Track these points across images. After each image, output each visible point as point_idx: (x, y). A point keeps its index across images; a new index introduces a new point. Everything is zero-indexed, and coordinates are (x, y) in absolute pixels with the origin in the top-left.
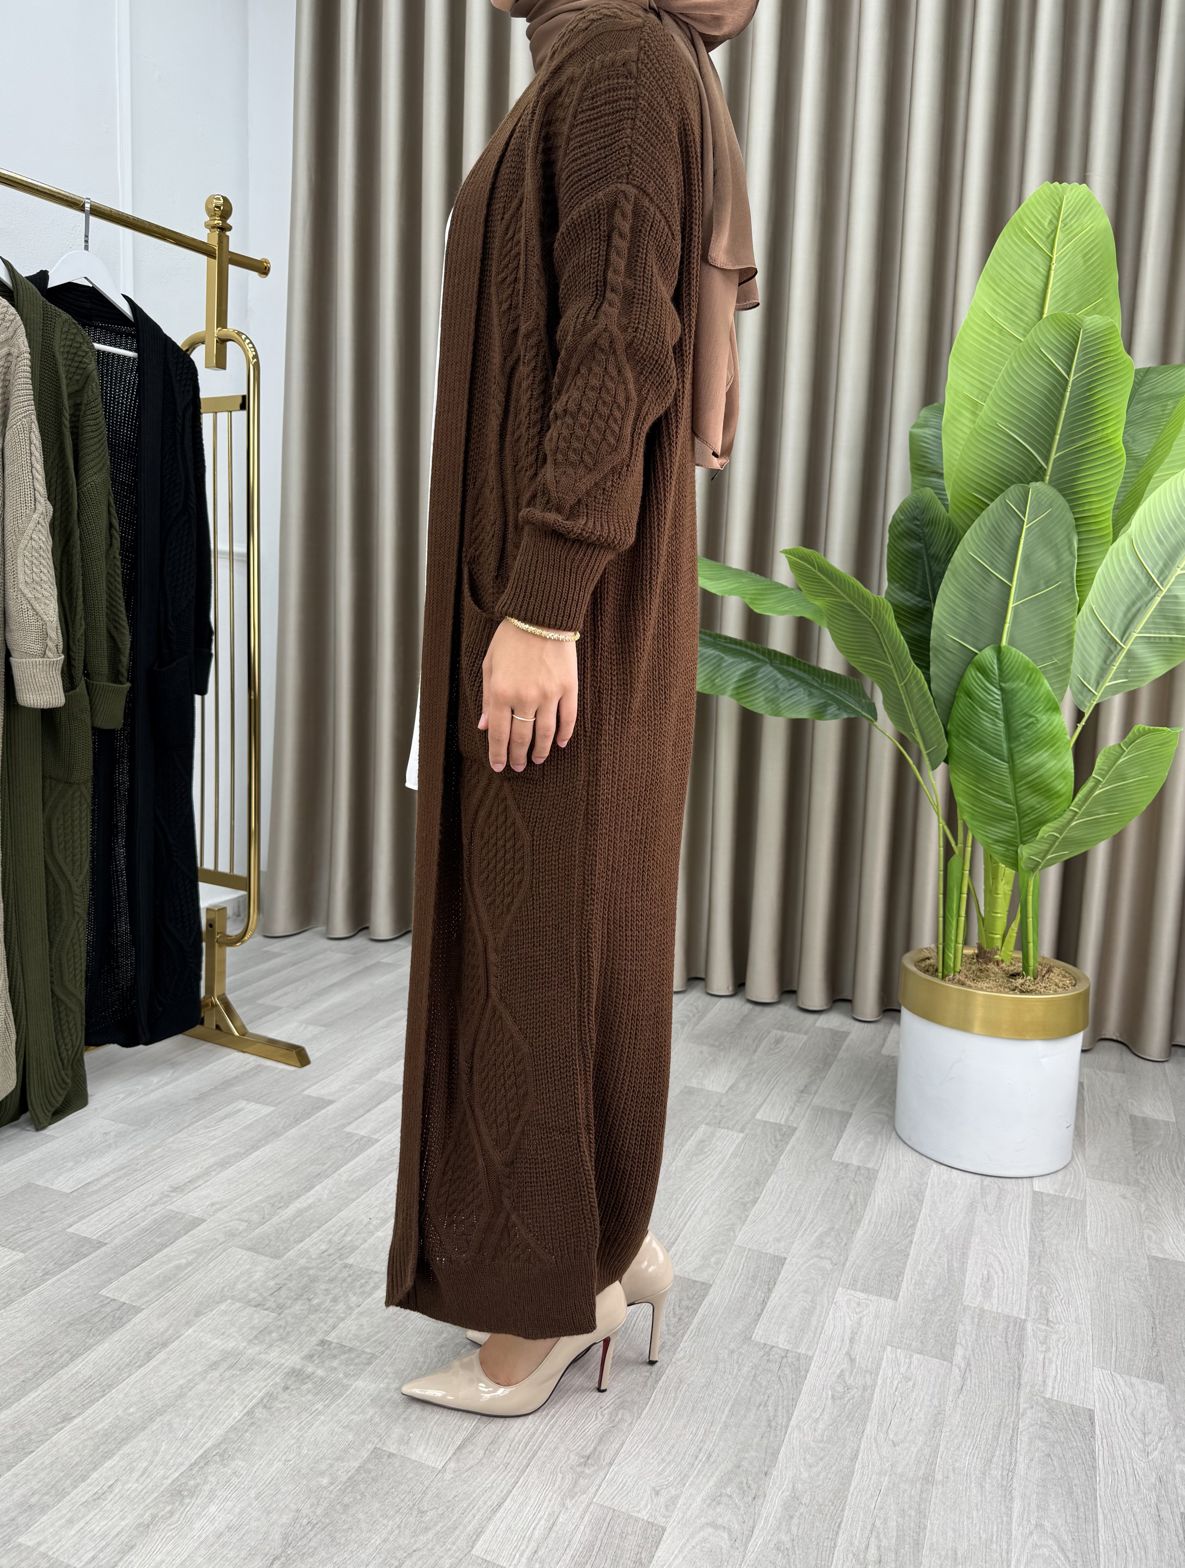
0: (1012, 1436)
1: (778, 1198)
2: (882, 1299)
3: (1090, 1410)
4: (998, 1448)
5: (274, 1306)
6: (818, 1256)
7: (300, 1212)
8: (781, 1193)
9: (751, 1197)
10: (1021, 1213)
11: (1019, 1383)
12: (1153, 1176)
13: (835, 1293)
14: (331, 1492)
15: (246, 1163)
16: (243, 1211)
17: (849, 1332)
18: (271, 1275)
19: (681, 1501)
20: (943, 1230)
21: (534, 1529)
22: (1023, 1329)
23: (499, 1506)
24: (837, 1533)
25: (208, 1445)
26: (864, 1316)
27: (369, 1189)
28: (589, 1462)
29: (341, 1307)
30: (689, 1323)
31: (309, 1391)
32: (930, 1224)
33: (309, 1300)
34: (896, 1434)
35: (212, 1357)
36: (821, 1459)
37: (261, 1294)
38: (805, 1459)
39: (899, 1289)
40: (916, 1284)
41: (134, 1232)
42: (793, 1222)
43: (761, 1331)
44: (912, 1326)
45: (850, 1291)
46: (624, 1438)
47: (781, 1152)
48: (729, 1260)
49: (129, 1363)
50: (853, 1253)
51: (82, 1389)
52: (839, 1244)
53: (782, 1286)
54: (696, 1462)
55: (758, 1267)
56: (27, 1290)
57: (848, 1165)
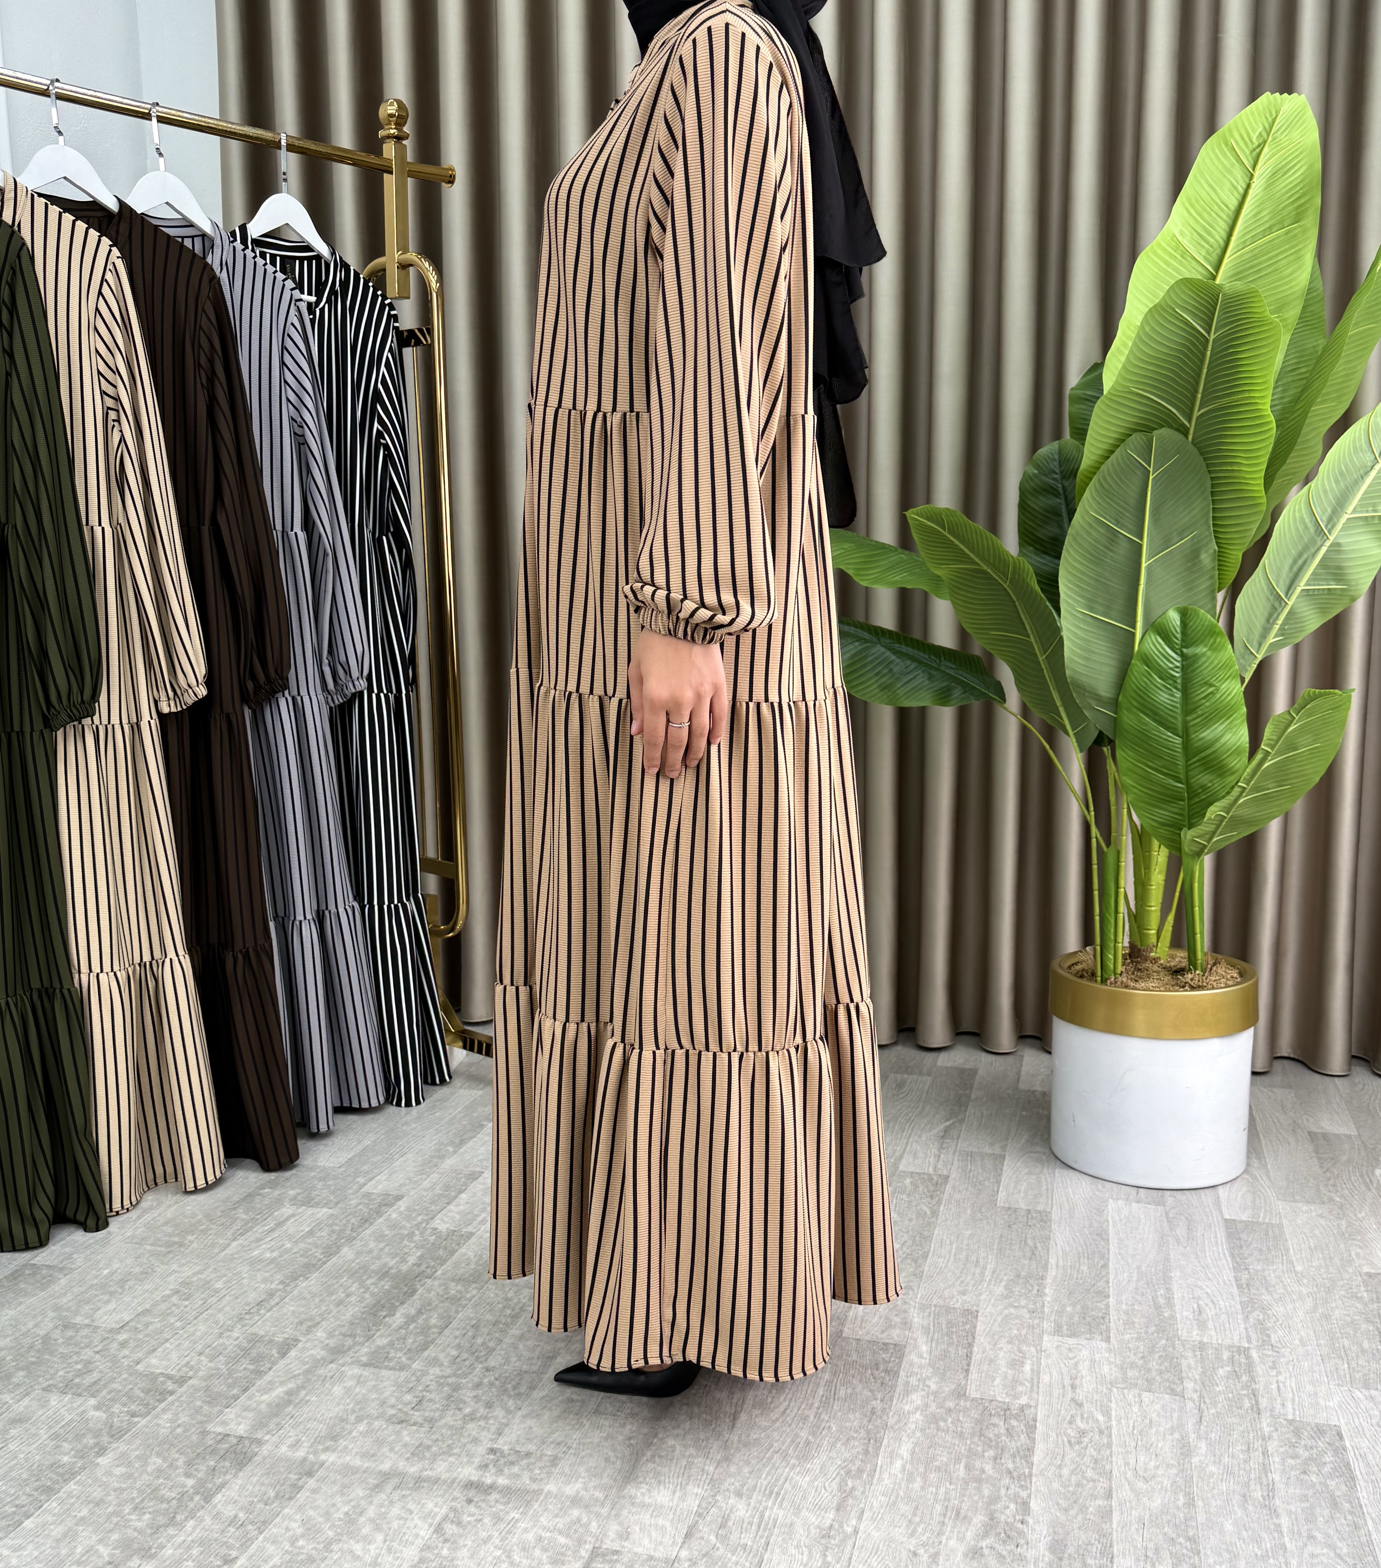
0: (1264, 1458)
1: (951, 1251)
2: (1094, 1342)
3: (1336, 1426)
4: (1253, 1471)
5: (421, 1420)
6: (1011, 1305)
7: (411, 1319)
8: (952, 1244)
10: (1217, 1243)
12: (1346, 1192)
13: (1042, 1339)
16: (343, 1325)
17: (1067, 1378)
18: (405, 1389)
20: (1139, 1268)
22: (1248, 1357)
28: (832, 1533)
31: (497, 1501)
33: (460, 1409)
34: (1146, 1470)
36: (1075, 1502)
37: (400, 1410)
38: (1058, 1504)
39: (1108, 1330)
40: (1124, 1324)
41: (220, 1361)
42: (974, 1274)
43: (973, 1386)
44: (1133, 1365)
45: (1056, 1338)
46: (862, 1505)
47: (939, 1203)
48: (917, 1319)
49: (277, 1496)
50: (1048, 1299)
51: (232, 1529)
52: (1030, 1291)
53: (982, 1340)
54: (947, 1520)
55: (950, 1323)
56: (116, 1434)
57: (1016, 1210)
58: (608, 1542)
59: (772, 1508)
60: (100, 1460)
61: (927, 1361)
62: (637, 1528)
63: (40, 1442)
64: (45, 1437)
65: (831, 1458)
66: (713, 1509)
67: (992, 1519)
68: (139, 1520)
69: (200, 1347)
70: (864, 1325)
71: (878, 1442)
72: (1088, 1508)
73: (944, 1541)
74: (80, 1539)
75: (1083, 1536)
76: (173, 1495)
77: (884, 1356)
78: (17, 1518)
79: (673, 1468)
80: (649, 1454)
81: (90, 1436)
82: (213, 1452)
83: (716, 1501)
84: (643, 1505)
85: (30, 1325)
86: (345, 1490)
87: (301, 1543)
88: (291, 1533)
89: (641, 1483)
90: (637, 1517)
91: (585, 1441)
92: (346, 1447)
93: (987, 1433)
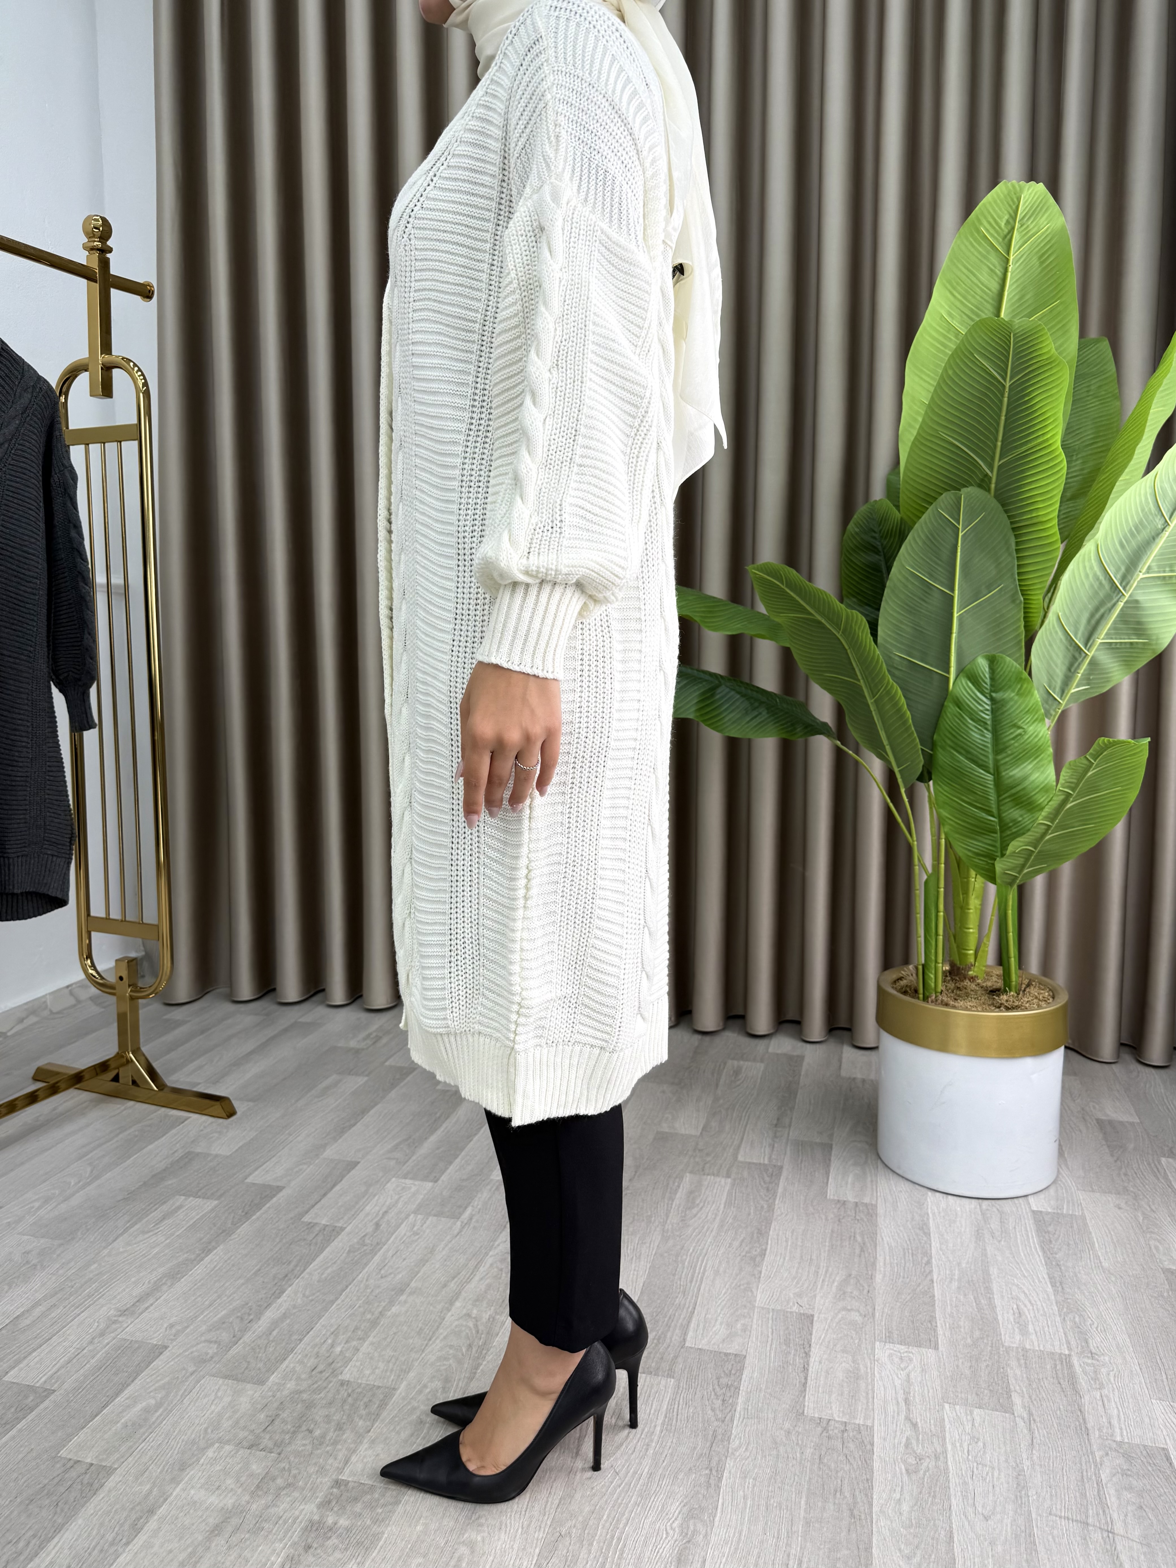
0: (1099, 1491)
1: (786, 1248)
2: (924, 1350)
3: (1163, 1449)
4: (1090, 1507)
5: (270, 1444)
6: (844, 1309)
7: (275, 1324)
8: (787, 1241)
9: (759, 1250)
10: (1028, 1236)
11: (1086, 1428)
12: (1138, 1181)
13: (873, 1349)
15: (199, 1271)
16: (210, 1331)
17: (901, 1392)
18: (259, 1406)
20: (959, 1264)
22: (1070, 1366)
27: (347, 1287)
29: (348, 1435)
30: (735, 1405)
31: (336, 1548)
33: (311, 1432)
36: (917, 1547)
39: (936, 1336)
40: (951, 1328)
42: (809, 1272)
43: (811, 1404)
44: (962, 1377)
45: (888, 1345)
46: (703, 1553)
47: (775, 1195)
48: (756, 1325)
49: (114, 1541)
50: (879, 1301)
52: (862, 1292)
53: (818, 1347)
55: (787, 1329)
57: (844, 1203)
61: (767, 1374)
65: (673, 1493)
70: (706, 1333)
71: (720, 1472)
72: (930, 1556)
77: (725, 1368)
93: (826, 1461)
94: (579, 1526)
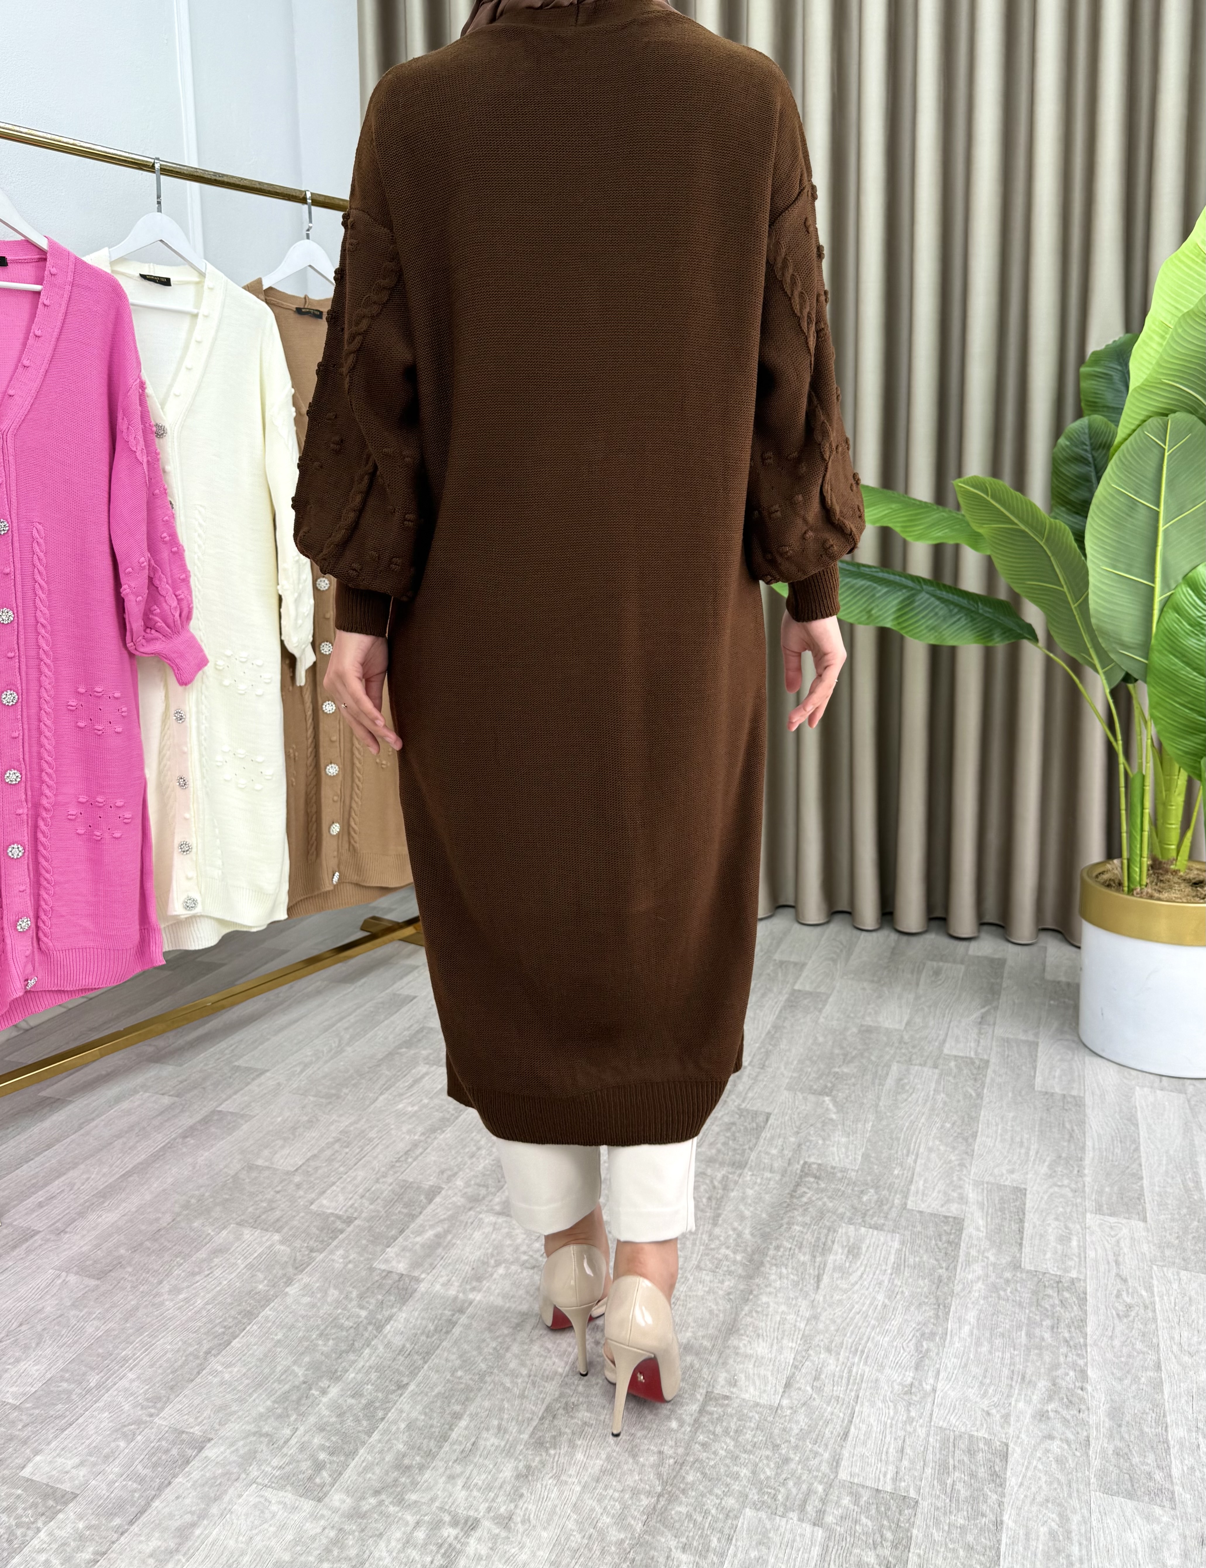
1: (996, 1131)
2: (1133, 1222)
6: (1055, 1185)
8: (996, 1126)
9: (970, 1132)
13: (1084, 1217)
14: (684, 1434)
17: (1110, 1253)
19: (1012, 1419)
20: (1167, 1152)
21: (887, 1453)
23: (846, 1435)
24: (1167, 1436)
25: (548, 1400)
26: (1120, 1239)
28: (913, 1390)
30: (955, 1258)
32: (1152, 1147)
34: (1189, 1345)
35: (512, 1320)
36: (1128, 1372)
37: (532, 1256)
38: (1113, 1374)
39: (1144, 1211)
40: (1159, 1205)
41: (378, 1204)
42: (1020, 1153)
43: (1027, 1260)
44: (1169, 1245)
45: (1098, 1216)
46: (937, 1366)
47: (983, 1085)
48: (972, 1195)
49: (436, 1330)
50: (1088, 1179)
51: (401, 1358)
52: (1071, 1172)
53: (1031, 1215)
54: (1014, 1384)
55: (1001, 1199)
56: (300, 1268)
57: (1052, 1094)
58: (719, 1387)
59: (858, 1365)
60: (287, 1290)
61: (984, 1234)
62: (742, 1376)
63: (238, 1270)
64: (243, 1266)
65: (906, 1320)
66: (807, 1363)
67: (1054, 1385)
68: (325, 1345)
69: (361, 1191)
70: (925, 1198)
71: (947, 1307)
72: (1140, 1379)
73: (1013, 1403)
74: (278, 1360)
75: (1138, 1405)
76: (351, 1324)
77: (945, 1228)
78: (226, 1338)
79: (769, 1323)
80: (747, 1308)
81: (277, 1267)
82: (380, 1287)
83: (809, 1355)
84: (747, 1356)
85: (221, 1167)
86: (492, 1327)
87: (459, 1373)
88: (450, 1364)
89: (742, 1335)
90: (741, 1366)
91: (690, 1293)
92: (489, 1288)
93: (1043, 1304)
94: (826, 1341)
